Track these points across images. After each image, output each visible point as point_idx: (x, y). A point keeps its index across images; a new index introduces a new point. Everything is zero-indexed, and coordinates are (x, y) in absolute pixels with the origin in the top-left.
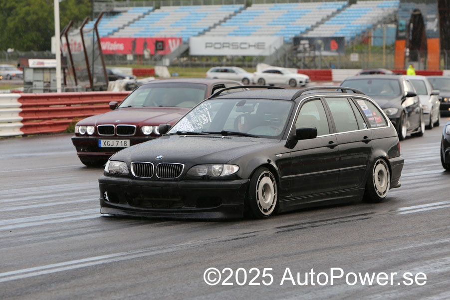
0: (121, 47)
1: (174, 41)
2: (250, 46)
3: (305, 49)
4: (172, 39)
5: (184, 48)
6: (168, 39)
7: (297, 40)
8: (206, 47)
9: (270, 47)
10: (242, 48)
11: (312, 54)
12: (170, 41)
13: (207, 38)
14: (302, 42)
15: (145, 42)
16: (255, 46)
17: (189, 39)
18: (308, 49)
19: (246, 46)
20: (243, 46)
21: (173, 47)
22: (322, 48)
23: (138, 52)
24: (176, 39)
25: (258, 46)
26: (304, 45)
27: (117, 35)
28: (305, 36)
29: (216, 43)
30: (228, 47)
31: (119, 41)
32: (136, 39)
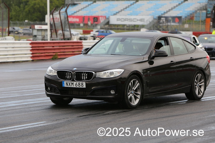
0: (78, 20)
1: (102, 17)
2: (137, 20)
3: (163, 22)
4: (101, 16)
5: (107, 21)
7: (160, 18)
8: (117, 20)
9: (147, 21)
10: (134, 21)
11: (167, 24)
12: (100, 18)
13: (118, 16)
15: (89, 18)
16: (140, 20)
17: (109, 17)
18: (165, 22)
19: (136, 20)
20: (134, 20)
21: (102, 20)
22: (171, 22)
23: (85, 23)
25: (141, 20)
26: (163, 20)
27: (76, 15)
28: (163, 16)
29: (122, 19)
30: (128, 20)
31: (77, 17)
32: (84, 17)
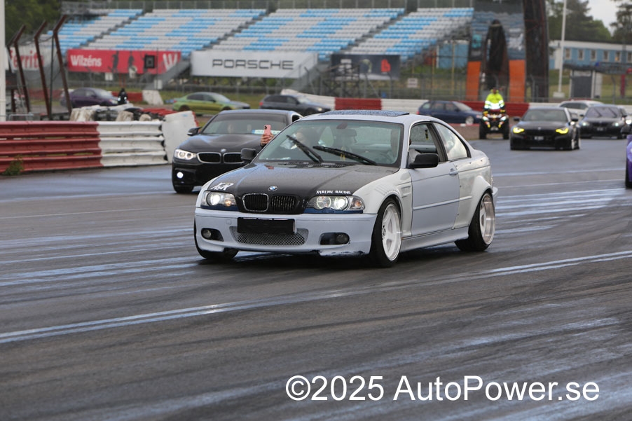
0: (98, 62)
1: (170, 56)
2: (272, 65)
3: (346, 70)
4: (167, 53)
5: (184, 65)
6: (162, 53)
7: (336, 58)
8: (214, 65)
9: (300, 66)
10: (262, 67)
11: (356, 77)
12: (165, 56)
13: (215, 53)
14: (343, 61)
16: (279, 65)
17: (190, 54)
18: (351, 71)
19: (268, 65)
20: (263, 65)
21: (169, 64)
22: (370, 71)
23: (119, 70)
24: (172, 53)
25: (284, 65)
26: (345, 64)
27: (92, 47)
28: (347, 53)
29: (227, 60)
30: (244, 65)
31: (96, 54)
32: (118, 52)
